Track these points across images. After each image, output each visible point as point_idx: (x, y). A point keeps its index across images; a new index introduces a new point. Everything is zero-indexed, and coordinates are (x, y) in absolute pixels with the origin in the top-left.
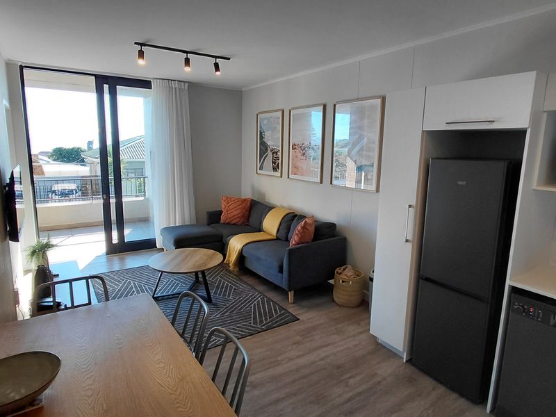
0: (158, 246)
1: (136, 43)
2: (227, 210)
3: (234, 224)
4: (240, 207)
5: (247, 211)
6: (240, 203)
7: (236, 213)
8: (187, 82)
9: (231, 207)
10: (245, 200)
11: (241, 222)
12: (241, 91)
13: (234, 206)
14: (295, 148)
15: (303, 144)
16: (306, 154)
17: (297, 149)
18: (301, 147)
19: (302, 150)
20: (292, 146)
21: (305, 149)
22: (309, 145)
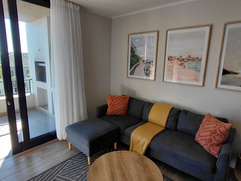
0: (59, 137)
2: (113, 106)
3: (118, 115)
4: (123, 102)
5: (127, 105)
6: (122, 99)
7: (120, 107)
8: (79, 5)
9: (115, 103)
11: (123, 113)
12: (111, 19)
13: (117, 102)
14: (172, 59)
15: (181, 57)
16: (185, 64)
17: (174, 60)
18: (179, 59)
19: (180, 61)
20: (169, 58)
21: (183, 60)
22: (188, 57)
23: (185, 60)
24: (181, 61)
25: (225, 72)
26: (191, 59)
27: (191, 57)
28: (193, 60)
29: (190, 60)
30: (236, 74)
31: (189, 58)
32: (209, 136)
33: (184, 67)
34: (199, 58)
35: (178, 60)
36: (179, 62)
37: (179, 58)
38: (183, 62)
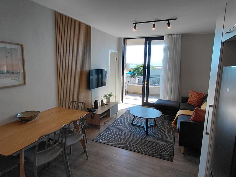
1: (133, 23)
4: (197, 97)
6: (198, 94)
7: (194, 99)
8: (181, 34)
9: (192, 96)
10: (201, 94)
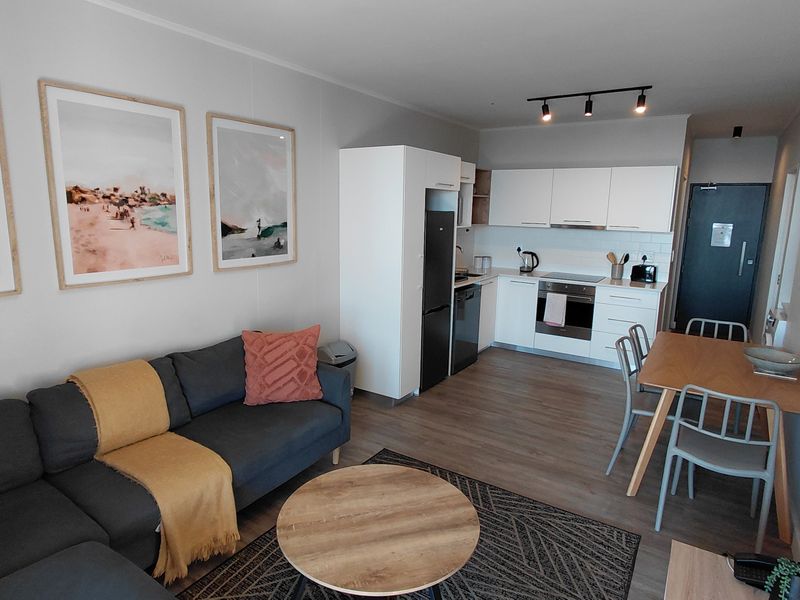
14: (83, 200)
15: (116, 190)
16: (132, 215)
17: (92, 203)
18: (109, 197)
19: (115, 204)
20: (70, 195)
21: (125, 201)
22: (140, 192)
23: (131, 202)
24: (118, 205)
25: (227, 230)
26: (147, 199)
27: (147, 192)
28: (155, 201)
29: (145, 201)
30: (242, 231)
31: (143, 196)
32: (296, 368)
33: (132, 222)
34: (168, 197)
35: (107, 200)
36: (114, 209)
37: (108, 193)
38: (126, 207)
